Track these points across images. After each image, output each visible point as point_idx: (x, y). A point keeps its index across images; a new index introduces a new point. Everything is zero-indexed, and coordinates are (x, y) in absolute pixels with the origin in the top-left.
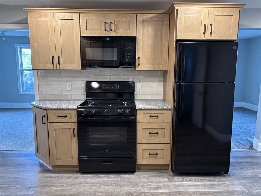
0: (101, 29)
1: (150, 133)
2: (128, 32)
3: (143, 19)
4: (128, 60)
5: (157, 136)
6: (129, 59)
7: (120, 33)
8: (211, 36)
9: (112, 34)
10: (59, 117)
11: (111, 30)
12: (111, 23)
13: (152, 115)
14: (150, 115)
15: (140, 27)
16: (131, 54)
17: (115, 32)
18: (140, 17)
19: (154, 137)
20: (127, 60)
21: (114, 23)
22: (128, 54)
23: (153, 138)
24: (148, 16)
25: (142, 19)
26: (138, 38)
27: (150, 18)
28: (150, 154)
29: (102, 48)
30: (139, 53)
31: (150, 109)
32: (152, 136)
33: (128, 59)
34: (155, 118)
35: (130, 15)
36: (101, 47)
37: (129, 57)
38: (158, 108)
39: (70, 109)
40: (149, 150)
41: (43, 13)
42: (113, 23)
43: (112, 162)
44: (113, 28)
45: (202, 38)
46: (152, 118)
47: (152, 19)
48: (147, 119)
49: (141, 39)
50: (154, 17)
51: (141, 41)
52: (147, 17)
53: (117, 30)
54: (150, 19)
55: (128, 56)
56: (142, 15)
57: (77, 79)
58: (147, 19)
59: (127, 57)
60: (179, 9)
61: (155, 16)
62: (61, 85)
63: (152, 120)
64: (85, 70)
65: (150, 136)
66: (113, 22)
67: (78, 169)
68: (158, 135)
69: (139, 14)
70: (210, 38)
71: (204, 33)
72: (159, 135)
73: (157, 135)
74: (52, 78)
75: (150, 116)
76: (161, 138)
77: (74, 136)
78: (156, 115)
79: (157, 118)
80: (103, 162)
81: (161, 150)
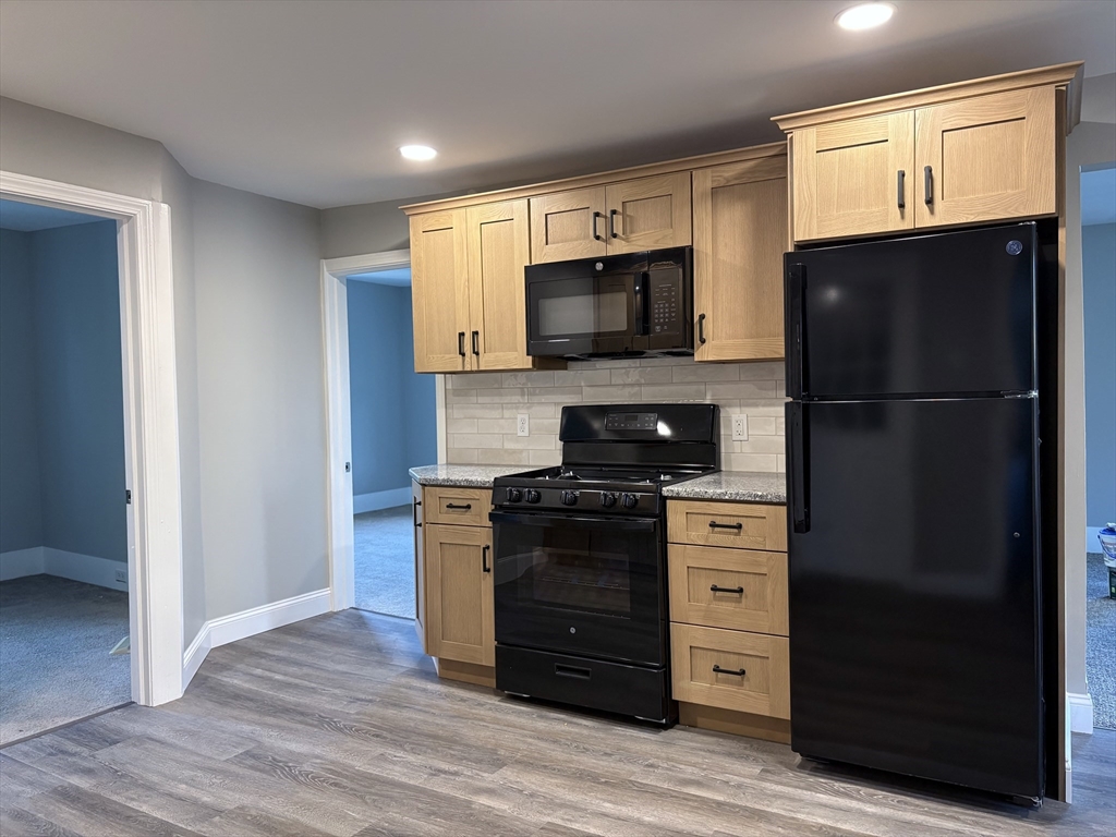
0: (586, 237)
1: (715, 589)
2: (666, 236)
3: (715, 185)
4: (662, 330)
5: (740, 602)
6: (665, 323)
7: (640, 243)
8: (932, 212)
9: (618, 248)
10: (450, 506)
11: (615, 236)
12: (614, 212)
13: (719, 521)
14: (710, 519)
15: (703, 214)
16: (670, 307)
17: (626, 240)
18: (704, 181)
19: (729, 604)
20: (658, 327)
21: (624, 213)
22: (659, 308)
23: (726, 607)
24: (730, 172)
25: (709, 185)
26: (697, 251)
27: (736, 179)
28: (717, 669)
29: (594, 294)
30: (703, 304)
31: (707, 496)
32: (720, 599)
33: (662, 325)
34: (730, 533)
35: (670, 177)
36: (589, 294)
37: (664, 318)
38: (737, 494)
39: (475, 484)
40: (716, 654)
41: (443, 213)
42: (620, 214)
43: (586, 673)
44: (618, 229)
45: (893, 223)
46: (720, 533)
47: (744, 180)
48: (701, 532)
49: (710, 251)
50: (751, 171)
51: (710, 259)
52: (726, 175)
53: (632, 232)
54: (737, 182)
55: (659, 313)
56: (709, 171)
57: (543, 401)
58: (728, 181)
59: (659, 318)
60: (797, 135)
61: (756, 166)
62: (502, 418)
63: (720, 538)
64: (566, 369)
65: (715, 598)
66: (620, 209)
67: (493, 683)
68: (743, 600)
69: (700, 171)
70: (926, 220)
71: (902, 206)
72: (746, 597)
73: (741, 597)
74: (481, 400)
75: (713, 525)
76: (754, 612)
77: (486, 570)
78: (734, 522)
79: (736, 530)
80: (560, 668)
81: (758, 660)
